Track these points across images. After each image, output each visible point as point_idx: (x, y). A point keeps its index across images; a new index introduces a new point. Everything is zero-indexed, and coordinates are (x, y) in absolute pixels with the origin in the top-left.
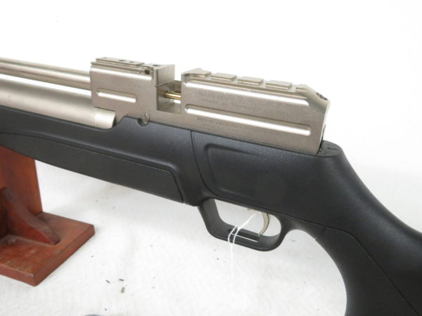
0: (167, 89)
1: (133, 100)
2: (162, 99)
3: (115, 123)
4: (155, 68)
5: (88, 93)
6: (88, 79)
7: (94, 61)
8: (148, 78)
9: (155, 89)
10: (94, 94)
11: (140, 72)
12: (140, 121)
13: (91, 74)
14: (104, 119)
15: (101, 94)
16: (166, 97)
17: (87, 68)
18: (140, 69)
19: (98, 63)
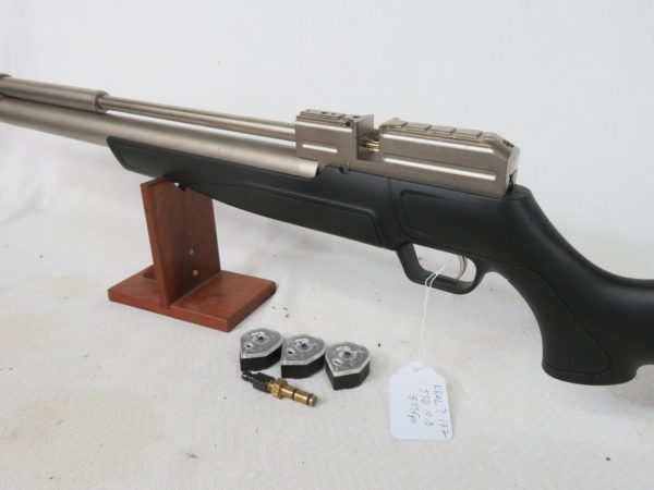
0: (367, 138)
1: (335, 151)
2: (361, 148)
3: (318, 172)
4: (356, 120)
5: (293, 144)
6: (293, 131)
7: (298, 114)
8: (349, 130)
9: (355, 140)
10: (299, 146)
11: (341, 125)
12: (341, 169)
13: (296, 127)
14: (308, 169)
15: (305, 146)
16: (365, 146)
17: (293, 121)
18: (341, 121)
19: (303, 116)
